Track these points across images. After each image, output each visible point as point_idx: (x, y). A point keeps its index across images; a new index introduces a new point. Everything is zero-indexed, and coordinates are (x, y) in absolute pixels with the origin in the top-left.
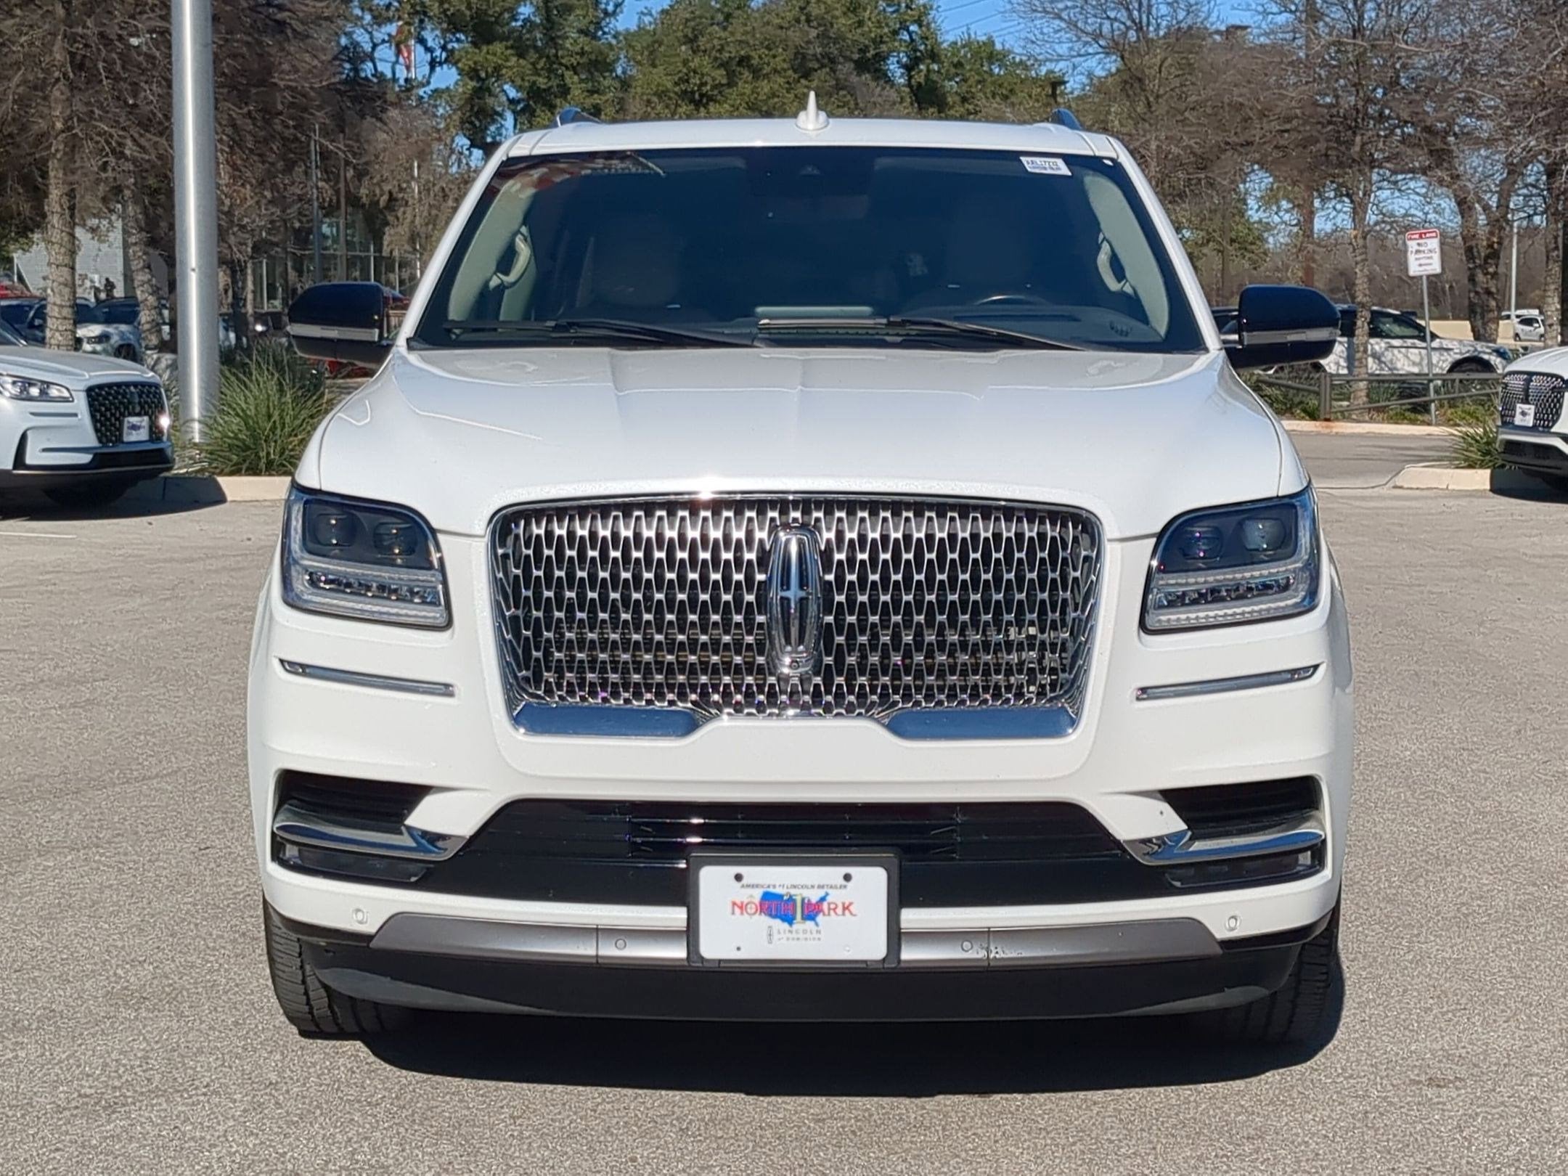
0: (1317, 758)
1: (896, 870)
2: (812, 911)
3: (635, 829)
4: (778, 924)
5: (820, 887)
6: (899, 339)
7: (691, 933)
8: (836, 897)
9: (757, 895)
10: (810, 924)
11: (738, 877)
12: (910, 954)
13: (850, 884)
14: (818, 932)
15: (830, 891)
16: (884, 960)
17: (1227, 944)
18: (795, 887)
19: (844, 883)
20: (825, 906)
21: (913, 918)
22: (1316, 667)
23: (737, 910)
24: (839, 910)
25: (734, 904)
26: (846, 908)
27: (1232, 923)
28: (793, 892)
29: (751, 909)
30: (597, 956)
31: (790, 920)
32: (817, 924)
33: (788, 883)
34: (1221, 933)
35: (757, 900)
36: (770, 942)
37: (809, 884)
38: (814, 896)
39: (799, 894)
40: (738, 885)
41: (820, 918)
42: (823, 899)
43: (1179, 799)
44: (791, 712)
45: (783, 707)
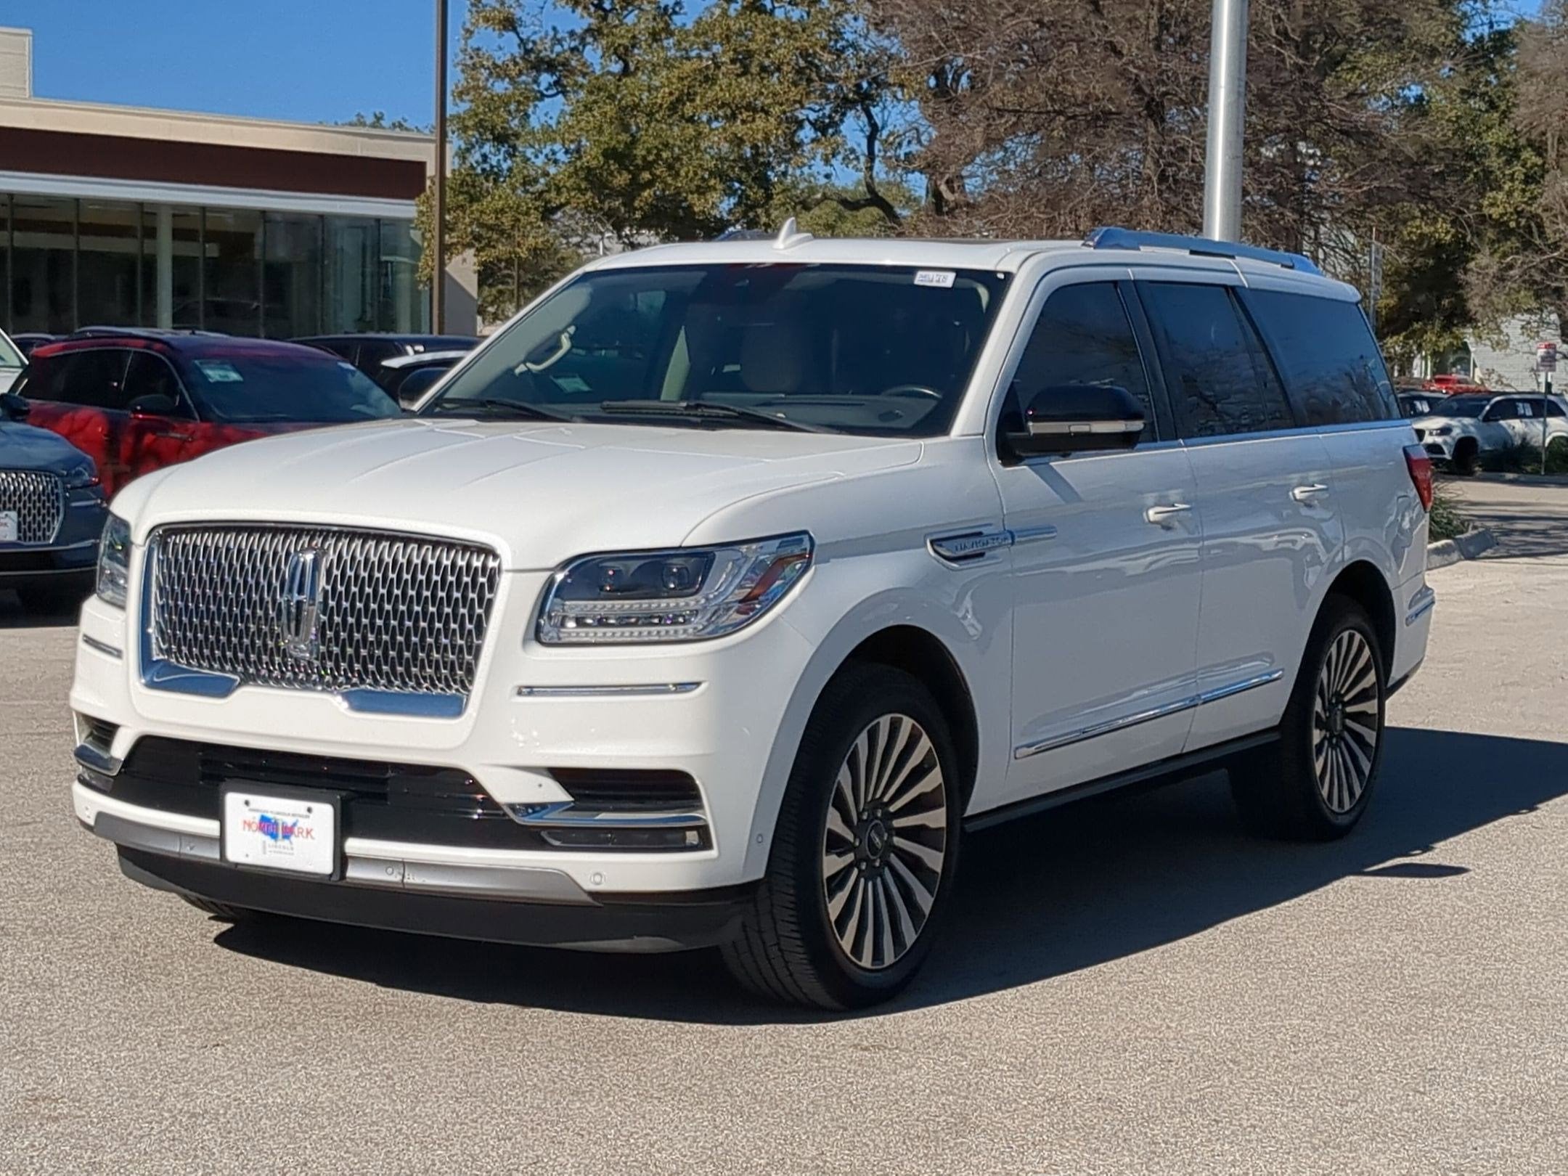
0: (691, 756)
1: (339, 806)
2: (288, 832)
3: (204, 762)
4: (268, 839)
5: (294, 815)
6: (699, 420)
7: (221, 840)
8: (303, 824)
9: (257, 816)
10: (286, 842)
11: (247, 803)
12: (353, 873)
13: (311, 815)
14: (292, 849)
15: (300, 819)
16: (331, 875)
17: (594, 895)
18: (278, 813)
19: (307, 813)
20: (296, 830)
21: (355, 845)
22: (698, 684)
23: (247, 828)
24: (304, 834)
25: (245, 822)
26: (308, 833)
27: (598, 879)
28: (278, 817)
29: (254, 827)
30: (179, 853)
31: (274, 836)
32: (291, 843)
33: (276, 809)
34: (590, 886)
35: (257, 820)
36: (265, 853)
37: (287, 812)
38: (289, 821)
39: (281, 819)
40: (246, 808)
41: (293, 838)
42: (295, 825)
43: (562, 775)
44: (320, 688)
45: (315, 683)
